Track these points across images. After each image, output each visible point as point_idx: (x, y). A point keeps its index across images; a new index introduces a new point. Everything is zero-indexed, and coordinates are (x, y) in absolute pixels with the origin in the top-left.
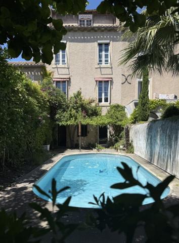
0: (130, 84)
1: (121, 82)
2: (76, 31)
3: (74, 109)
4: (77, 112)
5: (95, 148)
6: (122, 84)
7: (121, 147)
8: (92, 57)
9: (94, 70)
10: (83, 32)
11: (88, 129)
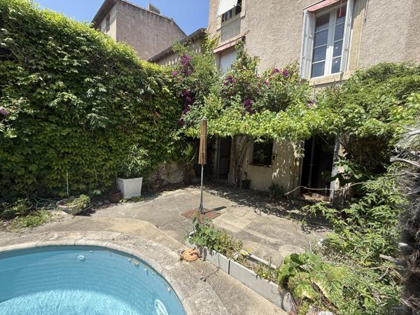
11: (275, 151)
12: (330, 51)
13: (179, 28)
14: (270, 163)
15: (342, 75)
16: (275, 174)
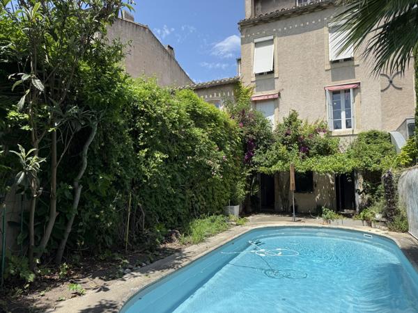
0: (401, 89)
1: (380, 89)
2: (289, 17)
3: (284, 144)
4: (290, 150)
5: (321, 216)
6: (382, 91)
7: (378, 216)
8: (319, 53)
9: (324, 74)
10: (302, 16)
11: (315, 180)
12: (343, 114)
13: (154, 35)
14: (312, 190)
15: (353, 131)
16: (318, 197)
